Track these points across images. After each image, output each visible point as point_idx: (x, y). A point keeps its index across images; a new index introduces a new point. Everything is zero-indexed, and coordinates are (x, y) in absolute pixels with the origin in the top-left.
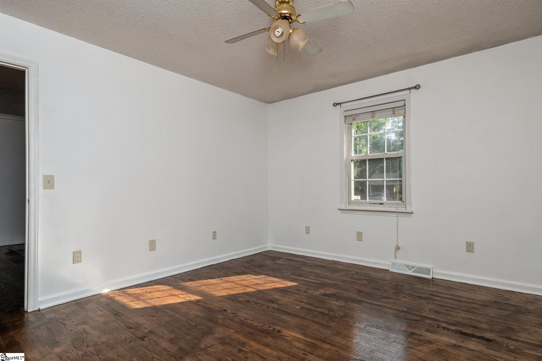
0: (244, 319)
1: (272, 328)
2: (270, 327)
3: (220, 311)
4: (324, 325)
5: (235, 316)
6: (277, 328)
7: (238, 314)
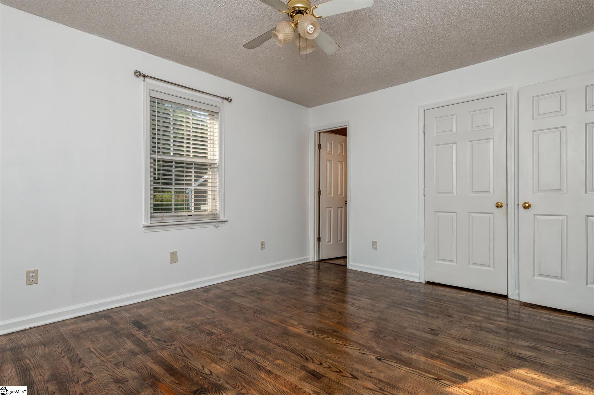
0: (348, 345)
1: (315, 335)
2: (317, 336)
3: (385, 358)
4: (261, 336)
5: (360, 350)
6: (310, 335)
7: (358, 354)
